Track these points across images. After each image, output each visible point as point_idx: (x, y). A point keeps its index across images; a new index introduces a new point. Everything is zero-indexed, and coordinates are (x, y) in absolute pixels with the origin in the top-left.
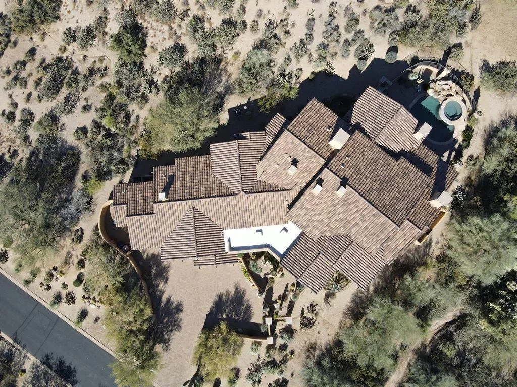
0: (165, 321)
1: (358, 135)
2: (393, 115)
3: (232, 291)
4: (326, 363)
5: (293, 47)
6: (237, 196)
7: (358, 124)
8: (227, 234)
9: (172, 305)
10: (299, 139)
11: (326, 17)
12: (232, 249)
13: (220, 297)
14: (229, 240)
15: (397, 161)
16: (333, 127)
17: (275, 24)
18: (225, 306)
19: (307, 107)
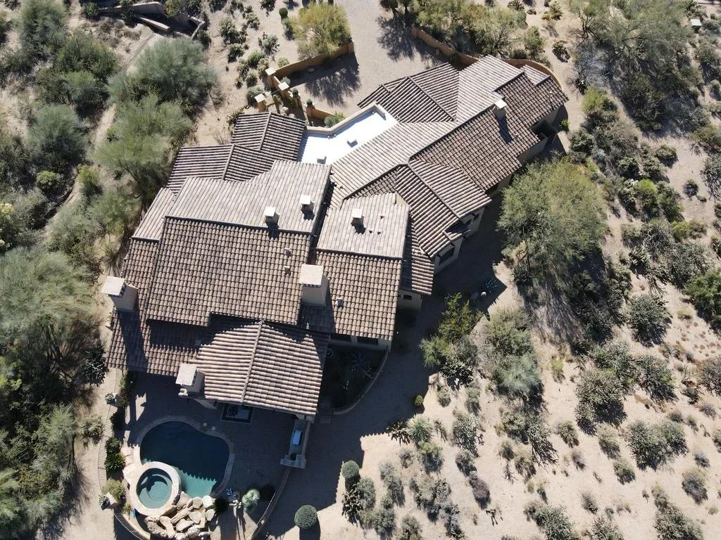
0: (400, 38)
1: (290, 316)
2: (251, 380)
4: (194, 92)
5: (481, 435)
6: (409, 157)
7: (300, 340)
8: (391, 121)
9: (404, 54)
10: (374, 257)
11: (465, 524)
12: (374, 110)
13: (355, 86)
14: (384, 117)
15: (211, 314)
16: (335, 309)
17: (539, 460)
18: (344, 82)
19: (393, 316)
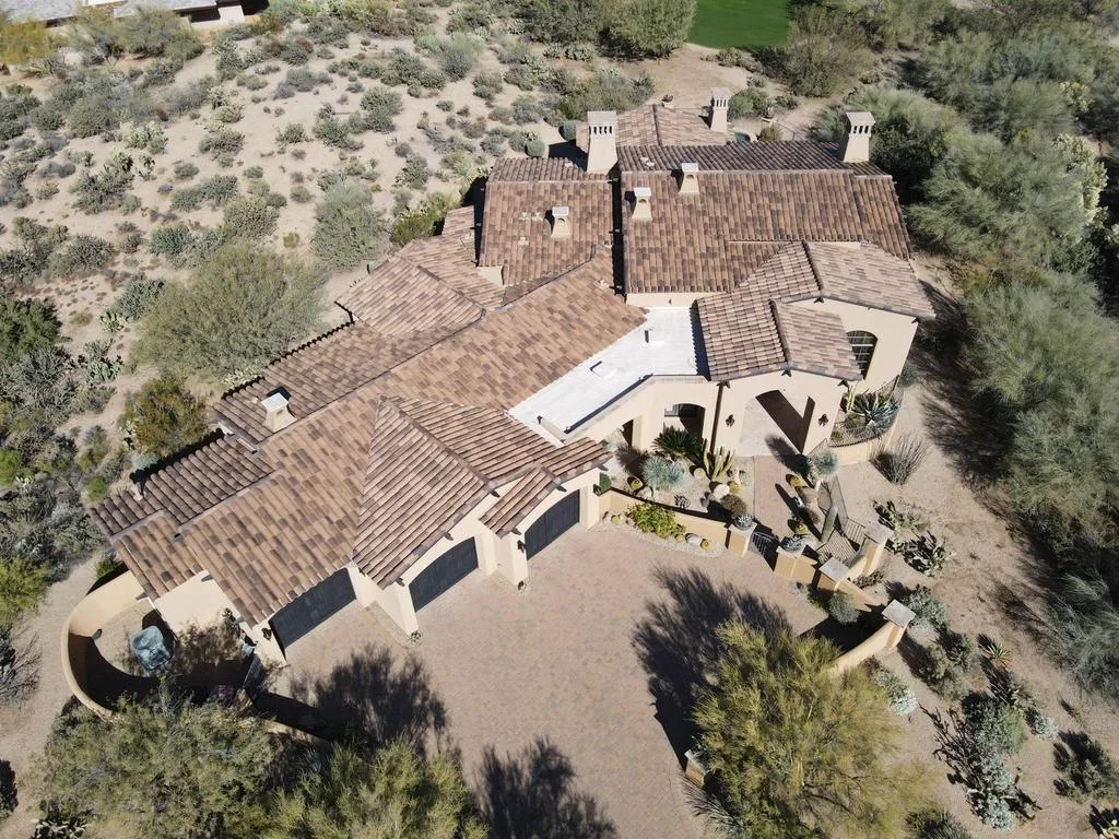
3: (665, 598)
5: (397, 182)
6: (481, 323)
9: (519, 775)
11: (422, 138)
13: (647, 637)
14: (541, 420)
18: (685, 649)
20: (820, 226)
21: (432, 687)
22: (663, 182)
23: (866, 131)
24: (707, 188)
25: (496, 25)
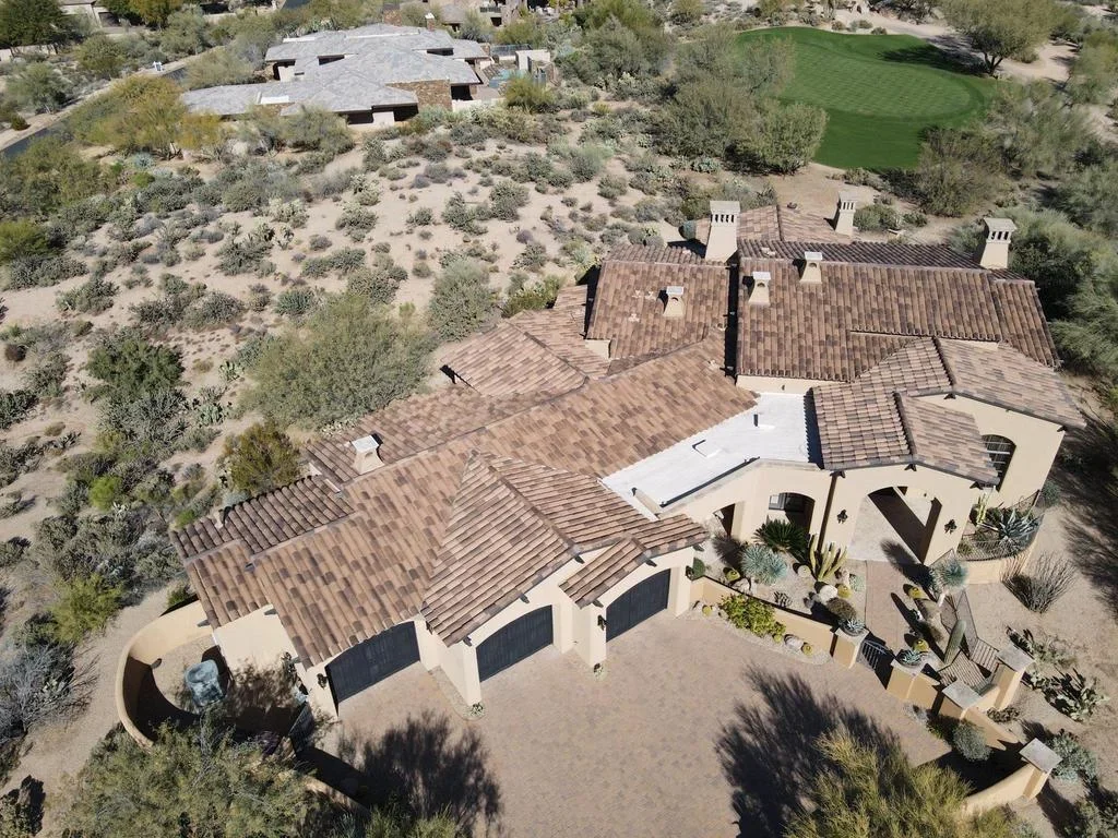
3: (757, 701)
5: (515, 265)
6: (583, 390)
11: (545, 228)
14: (636, 493)
18: (778, 764)
20: (953, 323)
21: (488, 767)
22: (784, 270)
23: (1006, 238)
24: (830, 279)
25: (626, 139)
